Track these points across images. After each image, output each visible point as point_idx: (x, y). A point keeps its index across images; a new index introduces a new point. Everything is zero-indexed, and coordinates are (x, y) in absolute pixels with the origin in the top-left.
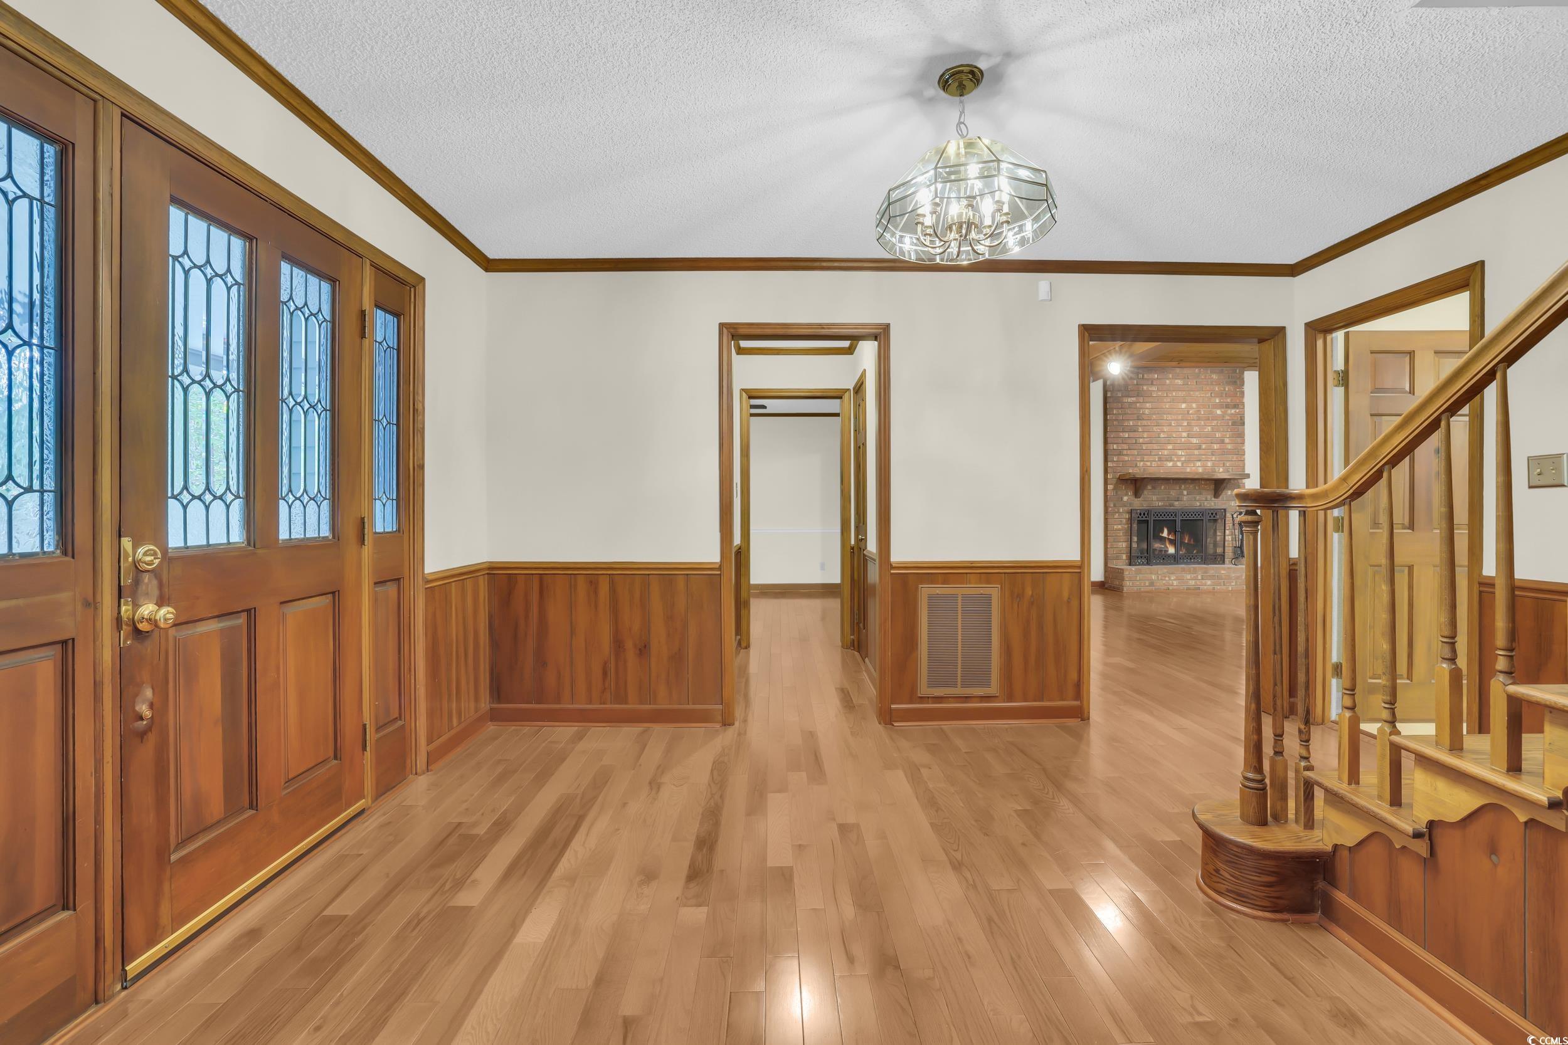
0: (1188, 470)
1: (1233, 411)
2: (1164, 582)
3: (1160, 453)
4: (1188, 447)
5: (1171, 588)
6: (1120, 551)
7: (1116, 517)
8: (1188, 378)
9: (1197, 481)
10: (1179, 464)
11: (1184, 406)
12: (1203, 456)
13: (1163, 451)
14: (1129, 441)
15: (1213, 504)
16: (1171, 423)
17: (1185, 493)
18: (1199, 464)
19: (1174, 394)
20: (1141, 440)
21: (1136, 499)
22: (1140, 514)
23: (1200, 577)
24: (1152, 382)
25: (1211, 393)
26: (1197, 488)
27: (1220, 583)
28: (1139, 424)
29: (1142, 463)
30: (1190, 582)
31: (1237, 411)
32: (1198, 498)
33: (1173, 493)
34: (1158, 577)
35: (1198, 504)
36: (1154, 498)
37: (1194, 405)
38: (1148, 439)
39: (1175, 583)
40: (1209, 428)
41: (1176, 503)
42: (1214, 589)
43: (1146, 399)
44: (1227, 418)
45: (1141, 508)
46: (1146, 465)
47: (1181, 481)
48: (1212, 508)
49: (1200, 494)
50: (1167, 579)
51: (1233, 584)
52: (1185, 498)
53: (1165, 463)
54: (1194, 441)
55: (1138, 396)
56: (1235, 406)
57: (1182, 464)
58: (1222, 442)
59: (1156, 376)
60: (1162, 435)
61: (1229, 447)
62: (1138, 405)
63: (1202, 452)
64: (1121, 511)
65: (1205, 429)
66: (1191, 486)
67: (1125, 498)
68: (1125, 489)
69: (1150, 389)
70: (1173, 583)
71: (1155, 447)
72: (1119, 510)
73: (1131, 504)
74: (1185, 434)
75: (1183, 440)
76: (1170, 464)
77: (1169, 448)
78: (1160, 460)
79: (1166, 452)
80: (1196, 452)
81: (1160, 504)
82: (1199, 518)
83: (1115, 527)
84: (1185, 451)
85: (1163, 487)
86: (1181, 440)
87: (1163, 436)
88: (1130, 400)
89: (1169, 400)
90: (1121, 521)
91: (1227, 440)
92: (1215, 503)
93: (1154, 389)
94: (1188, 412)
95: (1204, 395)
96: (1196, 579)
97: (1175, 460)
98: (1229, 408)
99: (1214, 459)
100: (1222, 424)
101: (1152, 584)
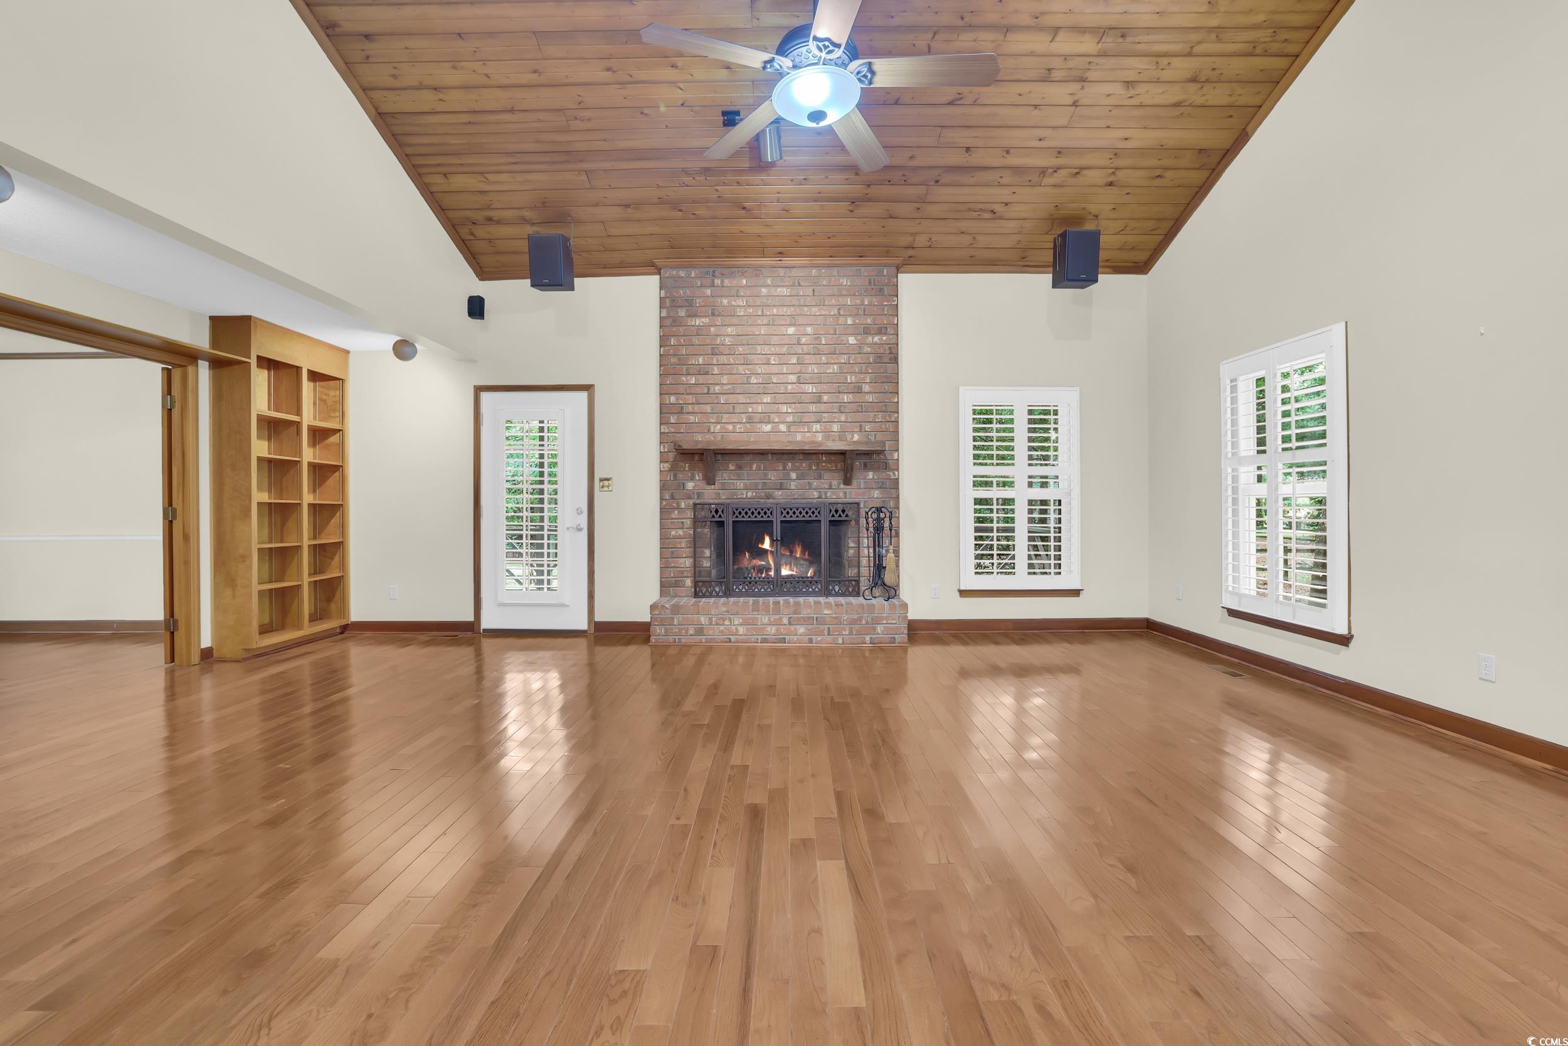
0: (799, 437)
1: (876, 339)
2: (722, 628)
3: (750, 410)
4: (797, 399)
5: (733, 638)
6: (682, 572)
7: (673, 516)
8: (799, 285)
9: (814, 457)
10: (783, 427)
11: (791, 330)
12: (825, 415)
13: (755, 406)
14: (698, 390)
15: (841, 495)
16: (769, 359)
17: (793, 475)
18: (817, 427)
19: (775, 310)
20: (717, 389)
21: (708, 487)
22: (717, 511)
23: (785, 621)
24: (738, 291)
25: (839, 309)
26: (814, 468)
27: (822, 631)
28: (715, 362)
29: (719, 426)
30: (769, 629)
31: (884, 338)
32: (815, 483)
33: (772, 476)
34: (711, 619)
35: (816, 494)
36: (740, 484)
37: (809, 330)
38: (730, 387)
39: (741, 630)
40: (835, 367)
41: (778, 493)
42: (811, 641)
43: (727, 320)
44: (867, 349)
45: (716, 501)
46: (726, 428)
47: (786, 456)
48: (840, 501)
49: (820, 477)
50: (727, 623)
51: (844, 633)
52: (793, 485)
53: (759, 425)
54: (809, 388)
55: (713, 315)
56: (881, 331)
57: (789, 427)
58: (859, 391)
59: (744, 281)
60: (753, 380)
61: (870, 398)
62: (712, 329)
63: (823, 407)
64: (683, 506)
65: (829, 368)
66: (804, 465)
67: (690, 485)
68: (690, 470)
69: (733, 303)
70: (737, 629)
71: (742, 399)
72: (678, 504)
73: (699, 495)
74: (793, 378)
75: (790, 387)
76: (768, 428)
77: (765, 401)
78: (750, 421)
79: (760, 408)
80: (813, 408)
81: (750, 494)
82: (813, 518)
83: (673, 533)
84: (793, 406)
85: (754, 467)
86: (786, 388)
87: (755, 381)
88: (698, 322)
89: (765, 321)
90: (683, 523)
91: (866, 388)
92: (845, 493)
93: (741, 303)
94: (799, 340)
95: (826, 313)
96: (778, 623)
97: (776, 420)
98: (869, 333)
99: (843, 418)
100: (859, 360)
101: (700, 631)
